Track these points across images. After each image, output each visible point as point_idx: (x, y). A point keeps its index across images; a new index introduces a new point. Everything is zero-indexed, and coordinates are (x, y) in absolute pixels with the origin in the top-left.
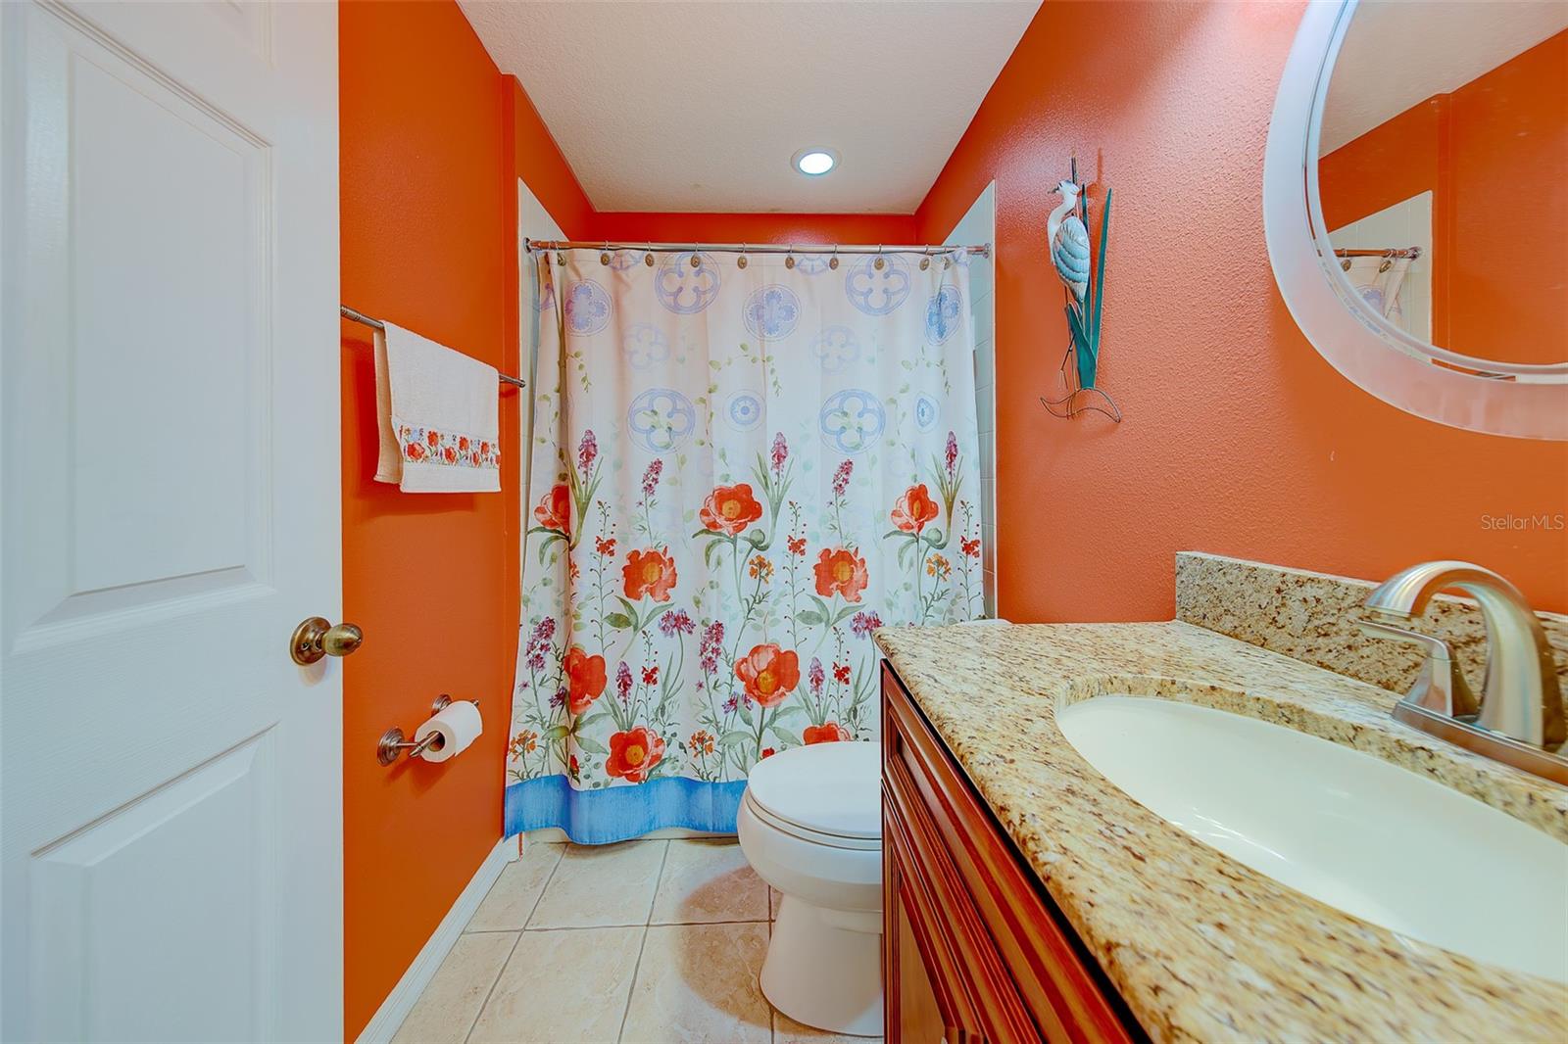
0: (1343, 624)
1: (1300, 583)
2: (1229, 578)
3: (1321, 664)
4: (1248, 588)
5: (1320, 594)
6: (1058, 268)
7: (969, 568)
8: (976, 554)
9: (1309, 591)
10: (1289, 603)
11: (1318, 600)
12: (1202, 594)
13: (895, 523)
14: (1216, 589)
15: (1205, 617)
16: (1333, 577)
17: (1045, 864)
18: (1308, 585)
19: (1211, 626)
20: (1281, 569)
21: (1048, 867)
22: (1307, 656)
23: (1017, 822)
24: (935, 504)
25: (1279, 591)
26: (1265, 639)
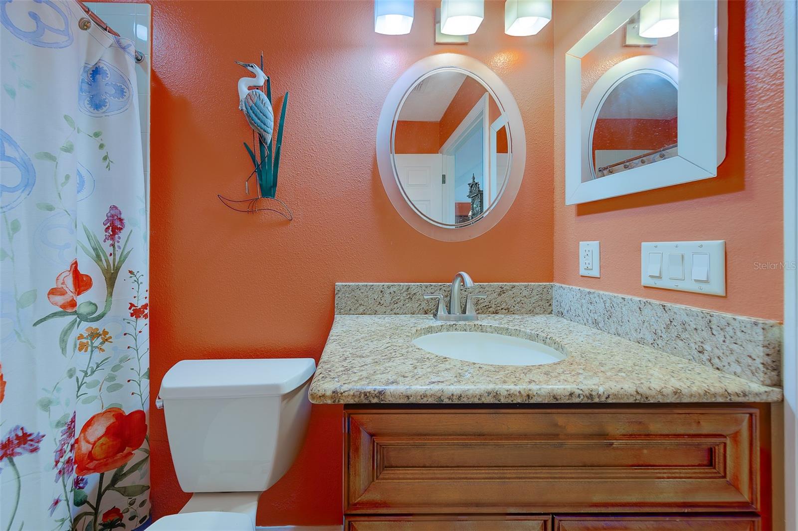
0: (402, 298)
1: (389, 287)
2: (362, 291)
3: (395, 314)
4: (370, 293)
5: (395, 289)
6: (249, 116)
7: (138, 330)
8: (146, 316)
9: (392, 290)
10: (385, 295)
11: (394, 292)
12: (349, 300)
13: (56, 304)
14: (356, 297)
15: (350, 309)
16: (399, 284)
17: (604, 393)
18: (391, 287)
19: (353, 313)
20: (382, 284)
21: (605, 393)
22: (391, 312)
23: (581, 392)
24: (87, 276)
25: (382, 292)
26: (376, 311)
